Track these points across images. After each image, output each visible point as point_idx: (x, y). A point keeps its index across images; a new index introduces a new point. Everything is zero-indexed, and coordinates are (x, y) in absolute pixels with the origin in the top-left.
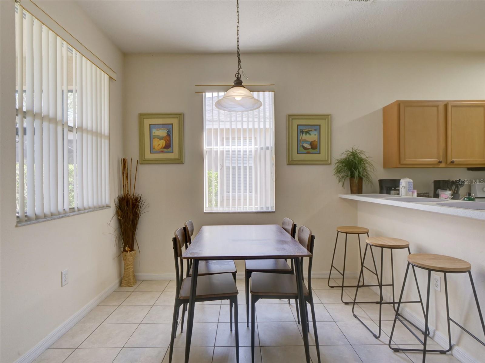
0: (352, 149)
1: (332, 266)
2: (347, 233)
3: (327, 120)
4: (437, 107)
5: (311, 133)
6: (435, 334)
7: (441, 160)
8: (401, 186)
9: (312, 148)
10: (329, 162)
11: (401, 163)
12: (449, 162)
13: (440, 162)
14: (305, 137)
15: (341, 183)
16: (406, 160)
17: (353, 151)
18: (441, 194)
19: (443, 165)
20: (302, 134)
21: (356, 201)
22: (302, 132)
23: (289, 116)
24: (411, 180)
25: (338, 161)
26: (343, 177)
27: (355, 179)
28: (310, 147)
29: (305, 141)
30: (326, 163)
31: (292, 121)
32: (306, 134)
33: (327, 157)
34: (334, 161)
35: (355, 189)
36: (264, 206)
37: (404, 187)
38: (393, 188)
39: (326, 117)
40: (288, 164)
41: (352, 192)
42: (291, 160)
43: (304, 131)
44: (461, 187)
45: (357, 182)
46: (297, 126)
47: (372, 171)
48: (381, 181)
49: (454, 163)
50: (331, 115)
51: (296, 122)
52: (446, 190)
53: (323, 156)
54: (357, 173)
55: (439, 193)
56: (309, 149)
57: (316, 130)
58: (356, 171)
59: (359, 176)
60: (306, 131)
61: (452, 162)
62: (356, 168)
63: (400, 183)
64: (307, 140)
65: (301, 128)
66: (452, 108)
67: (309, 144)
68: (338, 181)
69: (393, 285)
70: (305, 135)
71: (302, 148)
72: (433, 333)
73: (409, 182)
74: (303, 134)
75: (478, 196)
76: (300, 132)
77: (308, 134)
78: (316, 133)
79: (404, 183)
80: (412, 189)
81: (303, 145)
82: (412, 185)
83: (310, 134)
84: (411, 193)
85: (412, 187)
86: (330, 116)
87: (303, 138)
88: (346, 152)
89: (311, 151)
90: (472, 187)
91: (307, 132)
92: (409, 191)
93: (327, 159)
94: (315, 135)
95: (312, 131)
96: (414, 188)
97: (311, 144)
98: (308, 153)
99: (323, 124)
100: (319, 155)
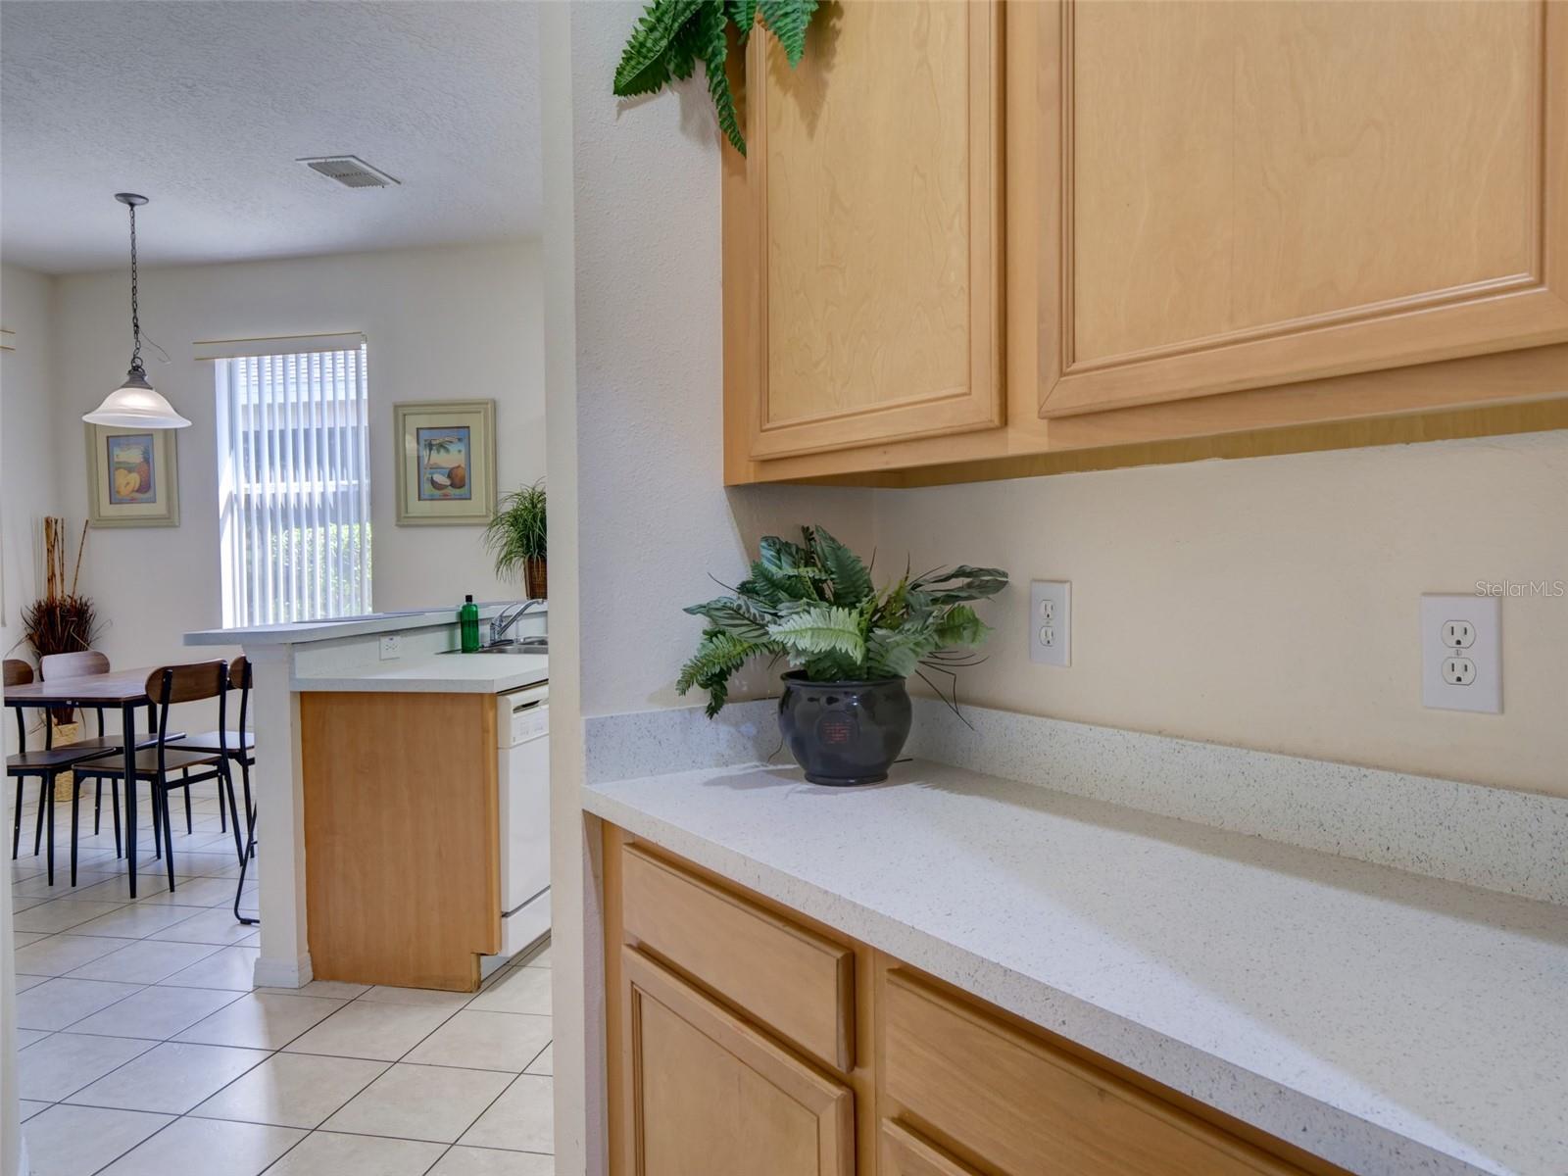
3: (482, 414)
5: (451, 447)
9: (453, 485)
10: (491, 518)
14: (435, 457)
20: (431, 450)
22: (428, 446)
23: (398, 406)
28: (448, 482)
29: (436, 468)
30: (484, 521)
31: (404, 419)
32: (439, 452)
33: (485, 507)
39: (483, 406)
40: (398, 526)
42: (403, 514)
43: (433, 443)
46: (416, 430)
50: (494, 402)
51: (414, 422)
53: (477, 502)
56: (446, 487)
57: (460, 440)
60: (438, 442)
64: (441, 463)
65: (426, 435)
67: (446, 476)
70: (436, 452)
71: (429, 486)
74: (433, 451)
76: (426, 446)
77: (442, 451)
78: (462, 447)
81: (431, 477)
83: (447, 450)
86: (490, 405)
87: (431, 461)
89: (451, 491)
91: (441, 446)
93: (485, 513)
94: (459, 451)
95: (451, 442)
97: (449, 476)
98: (446, 497)
99: (476, 424)
100: (470, 500)
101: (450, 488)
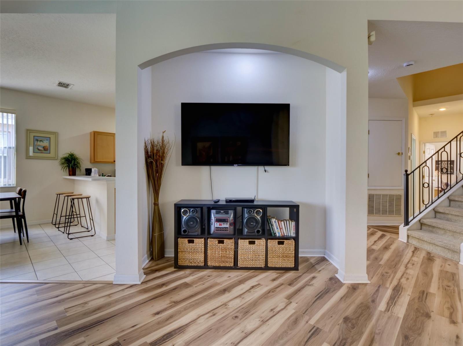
0: (71, 152)
1: (54, 212)
2: (60, 194)
8: (92, 172)
10: (56, 158)
11: (95, 161)
13: (115, 161)
14: (39, 143)
16: (97, 159)
20: (37, 141)
21: (74, 180)
22: (37, 140)
23: (27, 130)
24: (97, 169)
25: (62, 158)
28: (43, 149)
29: (39, 146)
30: (54, 159)
31: (29, 134)
32: (40, 142)
33: (54, 156)
34: (59, 158)
35: (71, 173)
36: (7, 183)
39: (56, 134)
40: (26, 159)
41: (70, 175)
42: (28, 156)
43: (38, 140)
46: (33, 136)
48: (86, 170)
50: (58, 133)
51: (32, 135)
53: (52, 154)
56: (42, 150)
57: (47, 140)
64: (41, 145)
65: (37, 138)
69: (85, 216)
71: (37, 150)
76: (36, 140)
78: (48, 141)
79: (93, 170)
81: (38, 148)
83: (43, 142)
84: (96, 174)
85: (97, 171)
87: (38, 144)
89: (44, 151)
91: (41, 141)
93: (54, 157)
95: (44, 140)
97: (44, 148)
98: (42, 153)
99: (52, 137)
100: (49, 154)
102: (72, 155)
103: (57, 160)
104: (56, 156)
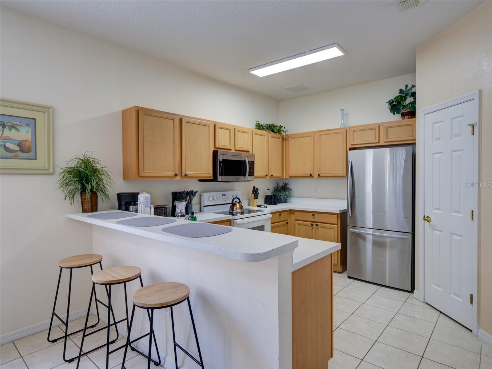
0: (84, 156)
1: (54, 314)
2: (71, 268)
3: (46, 113)
4: (173, 120)
5: (20, 129)
6: (166, 360)
7: (177, 173)
8: (139, 201)
9: (22, 151)
10: (51, 171)
11: (140, 176)
12: (183, 174)
13: (176, 175)
14: (8, 133)
15: (68, 199)
16: (145, 172)
17: (85, 159)
18: (177, 206)
19: (178, 178)
22: (3, 125)
24: (149, 195)
25: (64, 171)
26: (72, 191)
27: (87, 194)
28: (18, 149)
29: (9, 139)
30: (45, 172)
32: (10, 130)
33: (47, 165)
34: (58, 171)
35: (88, 206)
37: (142, 203)
38: (133, 203)
39: (46, 109)
41: (84, 211)
43: (6, 124)
44: (193, 197)
45: (89, 198)
47: (109, 184)
48: (120, 196)
49: (188, 176)
50: (52, 107)
52: (182, 201)
53: (41, 162)
54: (89, 187)
55: (176, 204)
56: (16, 151)
57: (28, 125)
58: (88, 185)
59: (91, 190)
60: (10, 124)
61: (186, 175)
62: (87, 181)
63: (138, 199)
64: (12, 137)
65: (2, 119)
66: (186, 123)
67: (17, 145)
68: (64, 197)
69: (127, 319)
70: (8, 130)
72: (163, 361)
73: (147, 198)
74: (5, 129)
75: (206, 205)
77: (13, 130)
78: (30, 130)
79: (142, 198)
80: (150, 204)
81: (5, 145)
82: (150, 200)
83: (18, 130)
84: (149, 209)
85: (150, 202)
86: (51, 110)
87: (4, 136)
88: (75, 160)
89: (20, 154)
90: (202, 196)
91: (12, 127)
92: (146, 207)
93: (47, 168)
94: (27, 132)
95: (21, 126)
96: (151, 204)
97: (19, 145)
98: (16, 157)
99: (41, 118)
100: (35, 160)
101: (20, 152)
102: (87, 163)
103: (52, 174)
104: (51, 167)
